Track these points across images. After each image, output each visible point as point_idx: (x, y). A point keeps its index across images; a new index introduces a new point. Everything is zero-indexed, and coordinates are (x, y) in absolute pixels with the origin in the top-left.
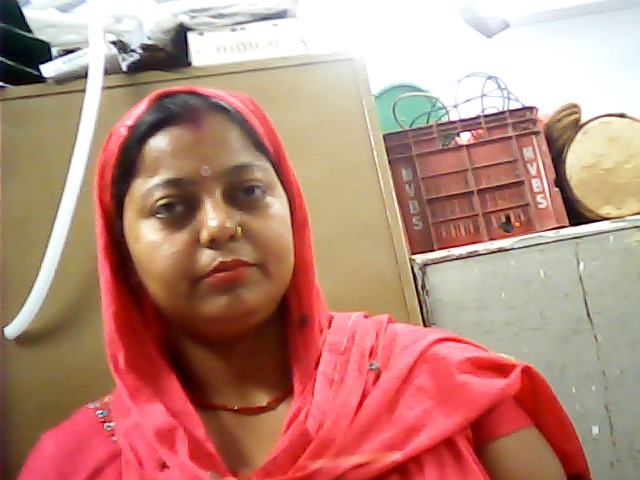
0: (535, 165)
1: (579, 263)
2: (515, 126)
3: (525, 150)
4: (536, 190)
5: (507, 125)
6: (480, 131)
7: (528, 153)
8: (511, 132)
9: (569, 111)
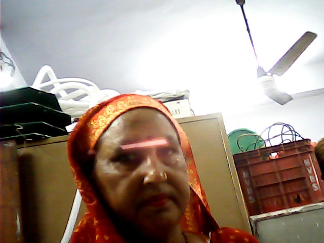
0: (310, 168)
2: (299, 149)
3: (305, 161)
4: (312, 181)
5: (295, 149)
6: (282, 152)
7: (307, 162)
8: (297, 152)
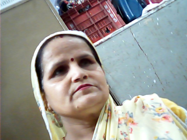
0: (109, 10)
1: (133, 34)
4: (112, 17)
7: (106, 7)
8: (99, 2)
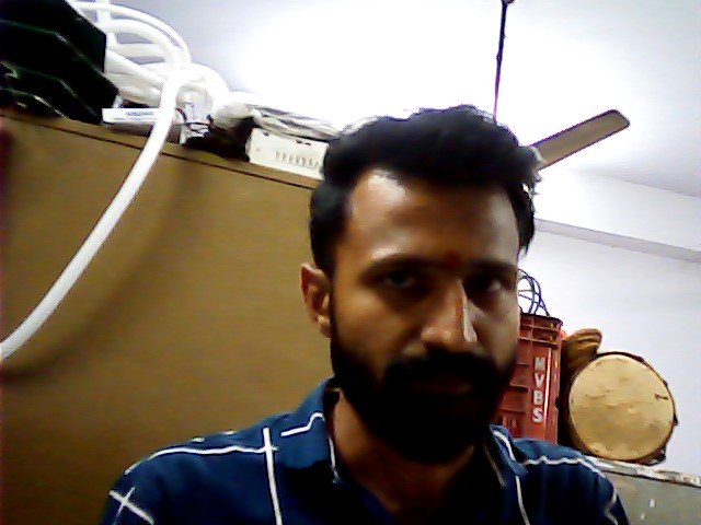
0: (543, 377)
3: (537, 359)
4: (536, 402)
5: (529, 328)
7: (540, 364)
8: (530, 337)
9: (591, 337)
